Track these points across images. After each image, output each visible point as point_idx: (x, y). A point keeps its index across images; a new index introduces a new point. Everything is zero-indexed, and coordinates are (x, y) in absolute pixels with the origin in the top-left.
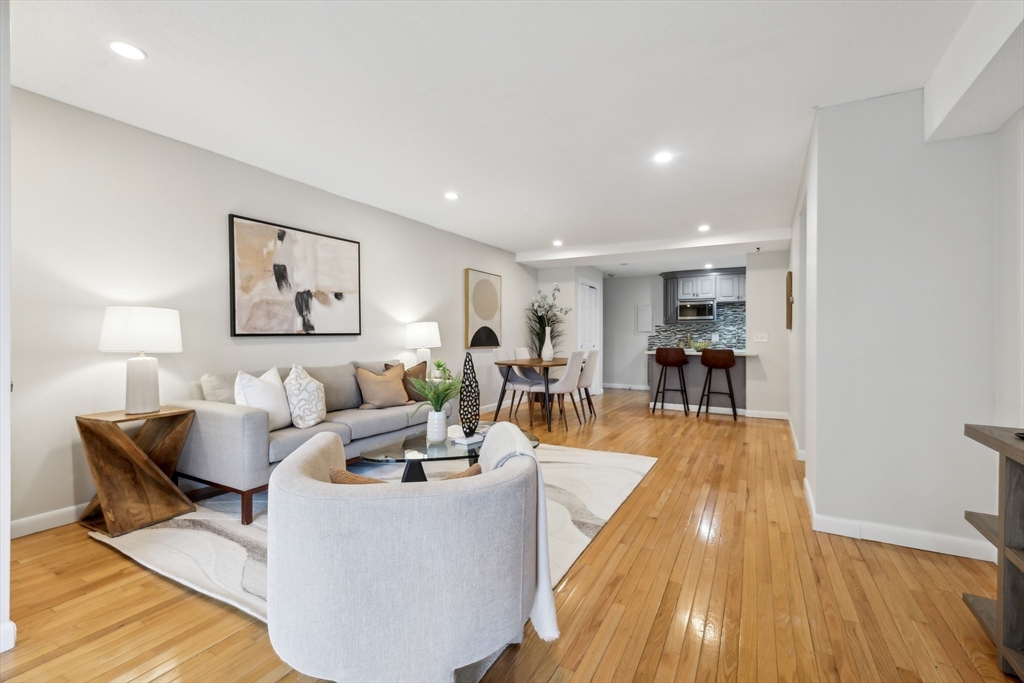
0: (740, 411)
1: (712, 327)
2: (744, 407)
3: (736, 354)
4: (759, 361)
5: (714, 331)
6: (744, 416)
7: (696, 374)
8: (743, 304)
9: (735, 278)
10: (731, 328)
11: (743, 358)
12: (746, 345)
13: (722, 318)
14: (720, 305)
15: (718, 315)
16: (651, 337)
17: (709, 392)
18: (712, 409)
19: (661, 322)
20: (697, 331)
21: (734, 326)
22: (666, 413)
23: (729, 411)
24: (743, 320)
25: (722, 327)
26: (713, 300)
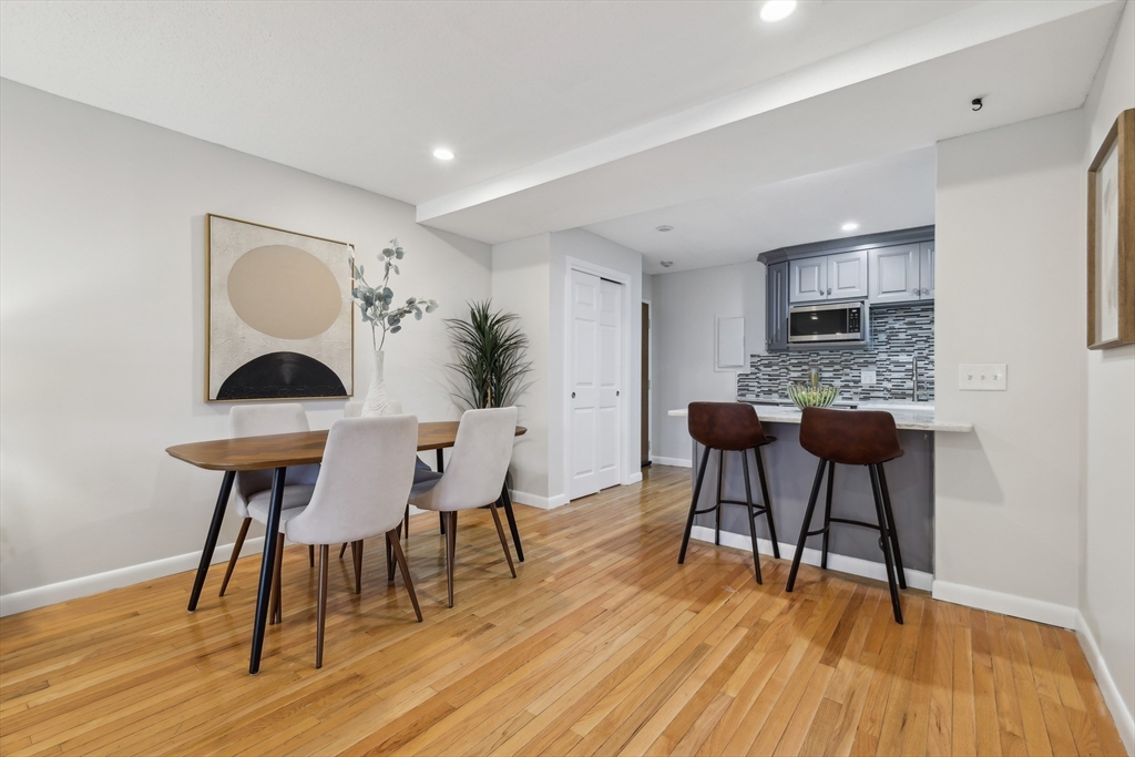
0: (915, 578)
1: (860, 355)
2: (929, 568)
3: (900, 423)
4: (979, 446)
5: (866, 364)
6: (927, 594)
7: (795, 470)
8: (929, 306)
9: (912, 253)
10: (903, 358)
11: (927, 438)
12: (936, 392)
13: (882, 337)
14: (879, 311)
15: (874, 332)
16: (743, 378)
17: (828, 519)
18: (837, 562)
19: (761, 348)
20: (831, 364)
21: (909, 353)
22: (724, 556)
23: (877, 571)
24: (929, 339)
25: (883, 356)
26: (862, 299)
